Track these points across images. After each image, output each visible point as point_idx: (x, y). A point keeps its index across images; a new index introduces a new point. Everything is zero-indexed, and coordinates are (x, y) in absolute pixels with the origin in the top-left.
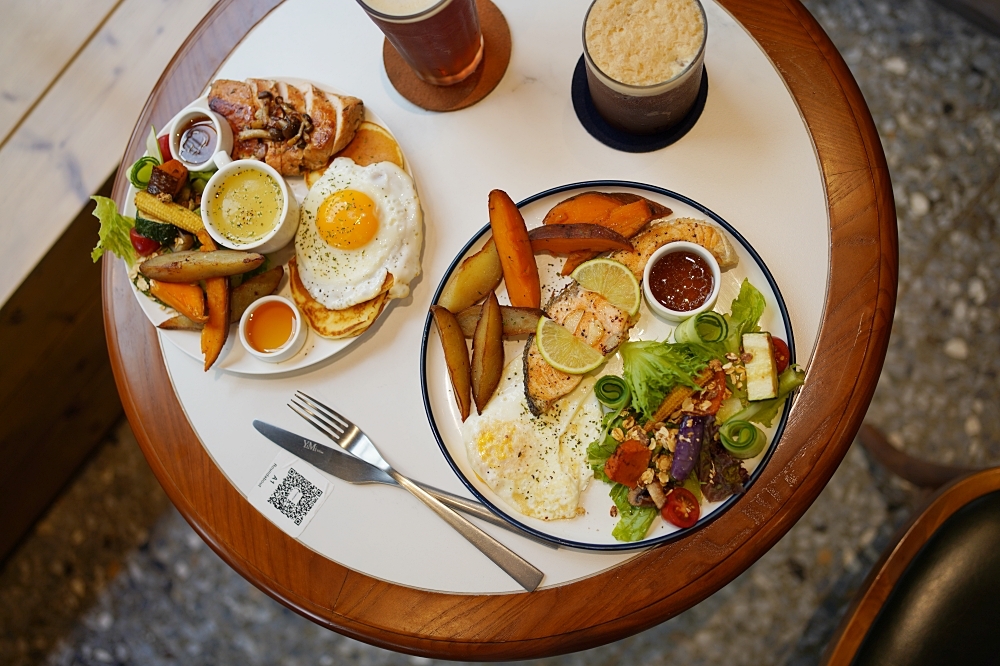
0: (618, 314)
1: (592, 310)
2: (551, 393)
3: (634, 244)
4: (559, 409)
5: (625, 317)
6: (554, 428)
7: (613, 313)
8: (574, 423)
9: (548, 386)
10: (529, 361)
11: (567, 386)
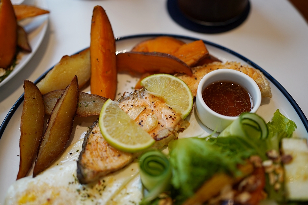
0: (172, 114)
1: (153, 108)
2: (101, 165)
3: (194, 71)
4: (105, 184)
5: (178, 119)
6: (95, 201)
7: (169, 113)
8: (115, 200)
9: (99, 159)
10: (90, 137)
11: (116, 162)
